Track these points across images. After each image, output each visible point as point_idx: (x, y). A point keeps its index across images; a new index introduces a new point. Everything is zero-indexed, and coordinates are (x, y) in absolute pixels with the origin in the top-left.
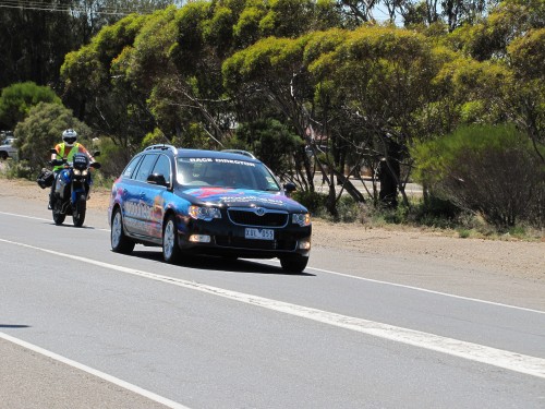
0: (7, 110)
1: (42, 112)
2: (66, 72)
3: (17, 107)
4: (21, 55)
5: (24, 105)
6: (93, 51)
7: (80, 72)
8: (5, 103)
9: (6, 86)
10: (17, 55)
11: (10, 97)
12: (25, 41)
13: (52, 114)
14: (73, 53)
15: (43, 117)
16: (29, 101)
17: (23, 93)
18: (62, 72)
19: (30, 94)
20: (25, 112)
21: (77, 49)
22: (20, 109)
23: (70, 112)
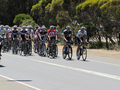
0: (17, 21)
1: (26, 22)
2: (33, 11)
3: (20, 20)
4: (20, 7)
5: (22, 20)
6: (40, 5)
7: (36, 11)
8: (16, 19)
9: (16, 15)
10: (19, 7)
11: (18, 18)
12: (21, 3)
13: (29, 22)
14: (35, 6)
15: (27, 23)
16: (23, 19)
17: (21, 17)
18: (31, 11)
19: (23, 17)
20: (22, 22)
21: (35, 4)
22: (21, 21)
23: (34, 21)
